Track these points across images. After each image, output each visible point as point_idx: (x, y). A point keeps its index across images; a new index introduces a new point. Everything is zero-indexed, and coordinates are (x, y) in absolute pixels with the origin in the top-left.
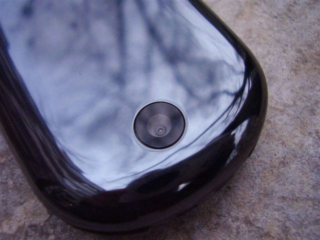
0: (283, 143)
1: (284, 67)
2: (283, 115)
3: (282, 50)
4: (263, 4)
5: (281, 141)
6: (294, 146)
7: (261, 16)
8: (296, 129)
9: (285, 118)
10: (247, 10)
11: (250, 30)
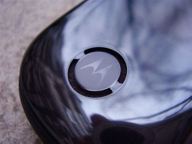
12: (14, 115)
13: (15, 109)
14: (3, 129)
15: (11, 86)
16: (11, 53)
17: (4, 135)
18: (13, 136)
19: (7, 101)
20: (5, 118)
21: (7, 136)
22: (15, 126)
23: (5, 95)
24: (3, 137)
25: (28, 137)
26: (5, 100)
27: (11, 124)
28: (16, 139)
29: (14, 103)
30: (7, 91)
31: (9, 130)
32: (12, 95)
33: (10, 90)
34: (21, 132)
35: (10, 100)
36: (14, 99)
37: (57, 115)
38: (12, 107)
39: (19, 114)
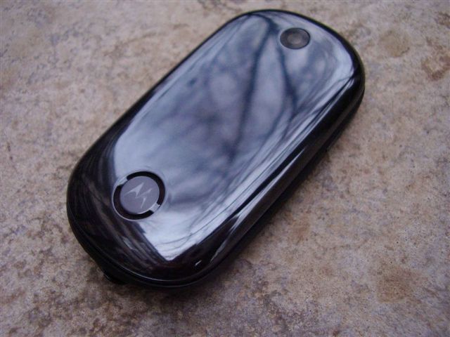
0: (429, 325)
1: (443, 250)
2: (433, 297)
3: (444, 232)
4: (435, 179)
5: (427, 322)
6: (438, 329)
7: (431, 192)
8: (443, 313)
9: (435, 300)
10: (419, 183)
11: (418, 206)
12: (63, 248)
13: (64, 241)
14: (54, 263)
15: (54, 216)
16: (46, 175)
17: (55, 269)
18: (66, 269)
19: (52, 233)
20: (53, 251)
21: (59, 270)
22: (66, 258)
23: (48, 227)
24: (55, 272)
25: (82, 267)
26: (50, 232)
27: (61, 257)
28: (69, 272)
29: (61, 234)
30: (50, 222)
31: (60, 264)
32: (57, 226)
33: (53, 220)
34: (73, 263)
35: (56, 231)
36: (61, 230)
37: (112, 244)
38: (59, 239)
39: (68, 245)
